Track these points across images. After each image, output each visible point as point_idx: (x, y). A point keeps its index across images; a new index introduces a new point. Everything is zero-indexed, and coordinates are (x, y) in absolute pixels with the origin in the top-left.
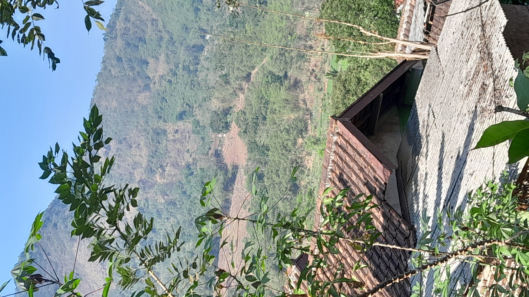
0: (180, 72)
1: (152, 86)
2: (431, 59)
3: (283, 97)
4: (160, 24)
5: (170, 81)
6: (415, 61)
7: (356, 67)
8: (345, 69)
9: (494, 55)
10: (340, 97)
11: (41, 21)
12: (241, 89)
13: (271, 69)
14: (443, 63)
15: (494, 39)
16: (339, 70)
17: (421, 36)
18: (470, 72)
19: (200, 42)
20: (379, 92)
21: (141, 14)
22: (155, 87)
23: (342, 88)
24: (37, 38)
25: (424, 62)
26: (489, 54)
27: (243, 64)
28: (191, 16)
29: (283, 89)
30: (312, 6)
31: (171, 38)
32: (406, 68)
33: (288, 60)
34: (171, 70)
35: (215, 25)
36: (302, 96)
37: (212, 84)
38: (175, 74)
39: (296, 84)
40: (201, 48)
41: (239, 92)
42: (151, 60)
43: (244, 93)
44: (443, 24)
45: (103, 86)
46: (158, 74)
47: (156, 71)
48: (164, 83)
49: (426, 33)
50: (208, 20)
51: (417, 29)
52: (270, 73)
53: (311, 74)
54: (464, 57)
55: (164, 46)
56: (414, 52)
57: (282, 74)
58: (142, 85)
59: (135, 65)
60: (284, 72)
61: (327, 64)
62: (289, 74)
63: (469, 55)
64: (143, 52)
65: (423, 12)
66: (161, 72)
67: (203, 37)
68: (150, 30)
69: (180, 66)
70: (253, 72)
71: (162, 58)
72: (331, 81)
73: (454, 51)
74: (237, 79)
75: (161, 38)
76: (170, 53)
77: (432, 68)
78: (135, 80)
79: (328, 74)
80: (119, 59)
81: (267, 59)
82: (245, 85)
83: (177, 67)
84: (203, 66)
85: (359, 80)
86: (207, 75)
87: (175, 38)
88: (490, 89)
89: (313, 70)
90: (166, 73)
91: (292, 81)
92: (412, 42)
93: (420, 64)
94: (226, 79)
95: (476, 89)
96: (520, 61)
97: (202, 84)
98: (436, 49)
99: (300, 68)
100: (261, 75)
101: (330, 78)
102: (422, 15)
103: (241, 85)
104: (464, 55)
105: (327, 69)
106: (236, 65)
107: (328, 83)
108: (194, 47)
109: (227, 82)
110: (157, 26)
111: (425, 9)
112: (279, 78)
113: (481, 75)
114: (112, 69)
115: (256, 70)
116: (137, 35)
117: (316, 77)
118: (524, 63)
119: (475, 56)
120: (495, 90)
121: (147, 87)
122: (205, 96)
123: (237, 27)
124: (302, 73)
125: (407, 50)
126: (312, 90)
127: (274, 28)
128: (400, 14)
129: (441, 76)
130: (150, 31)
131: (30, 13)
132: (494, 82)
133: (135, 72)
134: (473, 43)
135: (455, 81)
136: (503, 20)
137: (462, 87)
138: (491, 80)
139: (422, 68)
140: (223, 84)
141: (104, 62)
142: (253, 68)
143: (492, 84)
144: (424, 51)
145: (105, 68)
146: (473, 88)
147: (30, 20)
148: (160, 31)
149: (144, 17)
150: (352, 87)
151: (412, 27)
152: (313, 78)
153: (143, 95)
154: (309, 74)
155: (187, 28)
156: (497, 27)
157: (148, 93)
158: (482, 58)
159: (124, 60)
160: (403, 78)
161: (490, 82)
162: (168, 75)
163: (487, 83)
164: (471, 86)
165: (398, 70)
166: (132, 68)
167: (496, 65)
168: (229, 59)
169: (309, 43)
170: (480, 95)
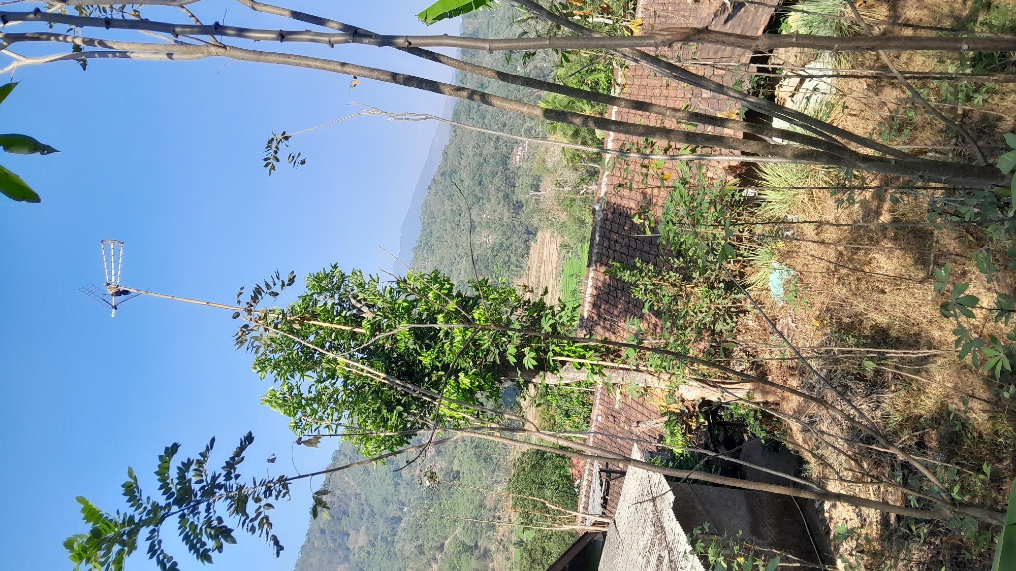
0: (379, 543)
1: (351, 557)
2: (610, 530)
3: (474, 566)
4: (363, 497)
5: (368, 552)
6: (596, 533)
7: (540, 537)
8: (530, 539)
9: (666, 529)
10: (527, 566)
11: (271, 510)
12: (435, 559)
13: (463, 539)
14: (622, 536)
15: (665, 514)
16: (525, 540)
17: (599, 510)
18: (647, 544)
19: (399, 513)
20: (565, 563)
21: (346, 489)
22: (353, 559)
23: (528, 557)
24: (266, 526)
25: (604, 534)
26: (662, 527)
27: (437, 535)
28: (392, 490)
29: (473, 558)
30: (499, 480)
31: (372, 511)
32: (588, 540)
33: (479, 530)
34: (370, 541)
35: (413, 498)
36: (491, 565)
37: (407, 554)
38: (373, 545)
39: (486, 554)
40: (399, 520)
41: (432, 562)
42: (352, 532)
43: (437, 563)
44: (618, 499)
45: (305, 558)
46: (358, 545)
47: (356, 543)
48: (363, 554)
49: (605, 507)
50: (407, 493)
51: (596, 503)
52: (463, 543)
53: (500, 543)
54: (640, 530)
55: (365, 518)
56: (595, 524)
57: (472, 544)
58: (342, 556)
59: (337, 537)
60: (474, 542)
61: (514, 534)
62: (479, 544)
63: (644, 527)
64: (345, 524)
65: (600, 488)
66: (360, 544)
67: (402, 510)
68: (353, 504)
69: (379, 537)
70: (447, 542)
71: (363, 530)
72: (518, 550)
73: (630, 524)
74: (431, 549)
75: (363, 510)
76: (370, 525)
77: (612, 540)
78: (335, 551)
79: (515, 544)
80: (323, 532)
81: (459, 530)
82: (439, 556)
83: (376, 538)
84: (400, 537)
85: (544, 550)
86: (403, 546)
87: (376, 510)
88: (666, 560)
89: (501, 539)
90: (365, 545)
91: (482, 551)
92: (591, 515)
93: (600, 535)
94: (421, 550)
95: (654, 560)
96: (692, 535)
97: (399, 554)
98: (614, 522)
99: (489, 538)
100: (453, 545)
101: (517, 548)
102: (599, 491)
103: (434, 555)
104: (640, 528)
105: (514, 539)
106: (431, 535)
107: (515, 552)
108: (392, 519)
109: (422, 553)
110: (360, 499)
111: (601, 485)
112: (470, 548)
113: (656, 547)
114: (316, 541)
115: (449, 540)
116: (342, 508)
117: (504, 546)
118: (695, 537)
119: (650, 530)
120: (671, 561)
121: (346, 558)
122: (401, 566)
123: (432, 499)
124: (491, 542)
125: (588, 523)
126: (500, 560)
127: (466, 500)
128: (578, 487)
129: (621, 547)
130: (353, 506)
131: (263, 503)
132: (669, 554)
133: (337, 544)
134: (646, 517)
135: (634, 551)
136: (671, 497)
137: (640, 558)
138: (666, 552)
139: (602, 540)
140: (418, 554)
141: (308, 534)
142: (446, 538)
143: (667, 555)
144: (604, 523)
145: (308, 541)
146: (651, 559)
147: (262, 510)
148: (362, 505)
149: (348, 492)
150: (538, 556)
151: (591, 500)
152: (501, 548)
153: (342, 566)
154: (497, 543)
155: (387, 501)
156: (667, 502)
157: (347, 565)
158: (656, 531)
159: (327, 532)
160: (586, 549)
161: (665, 553)
162: (367, 546)
163: (663, 555)
164: (648, 558)
165: (582, 541)
166: (334, 540)
167: (669, 538)
168: (424, 530)
169: (498, 514)
170: (657, 566)
